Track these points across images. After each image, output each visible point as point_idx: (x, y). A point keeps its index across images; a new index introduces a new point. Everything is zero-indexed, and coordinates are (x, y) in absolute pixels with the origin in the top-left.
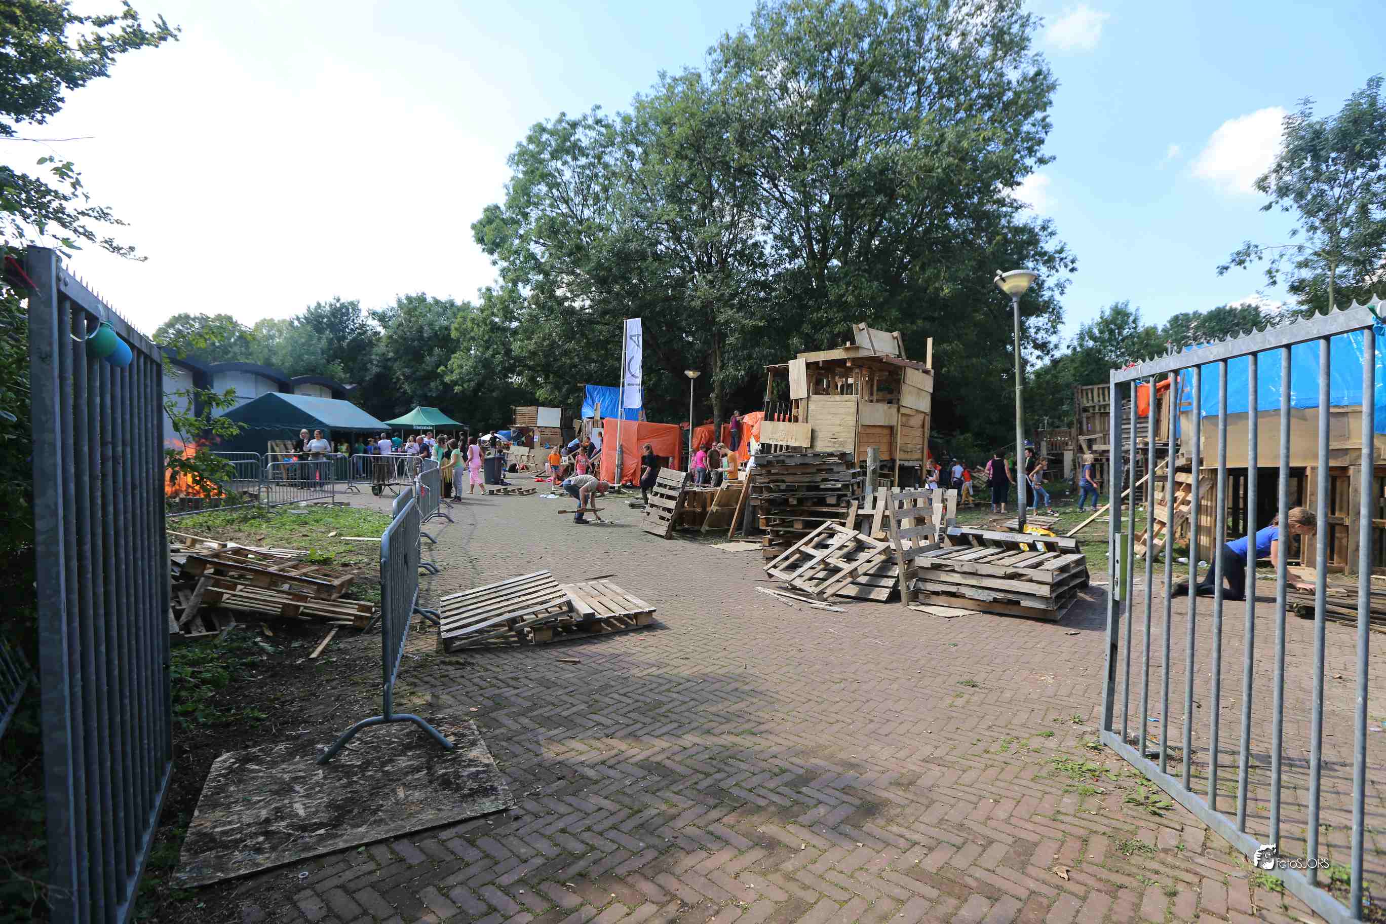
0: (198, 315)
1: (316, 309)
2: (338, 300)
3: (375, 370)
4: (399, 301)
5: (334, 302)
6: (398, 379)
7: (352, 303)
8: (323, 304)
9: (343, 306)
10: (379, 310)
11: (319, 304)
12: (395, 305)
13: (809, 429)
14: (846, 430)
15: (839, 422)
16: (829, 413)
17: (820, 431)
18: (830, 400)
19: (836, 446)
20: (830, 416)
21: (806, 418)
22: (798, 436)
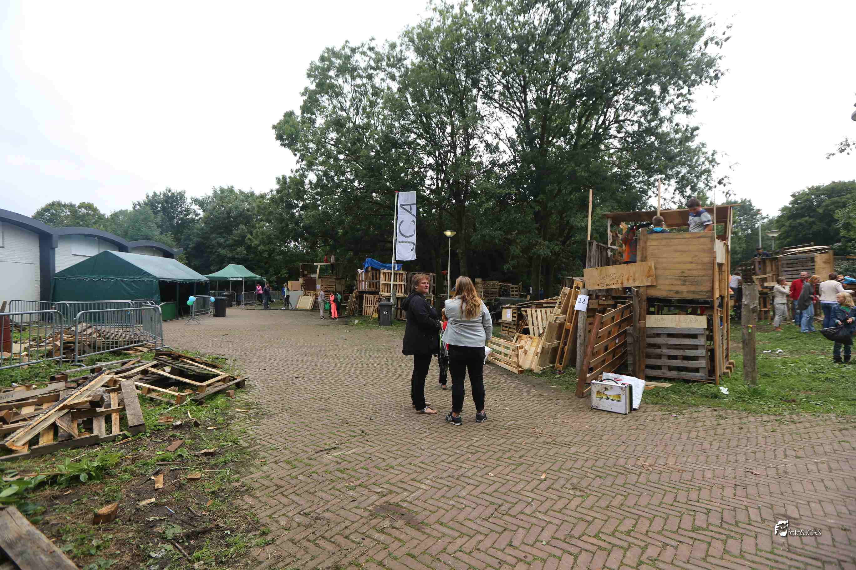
0: (67, 203)
1: (153, 196)
2: (170, 191)
4: (215, 191)
5: (166, 192)
7: (180, 193)
8: (158, 194)
10: (201, 198)
11: (155, 193)
12: (212, 195)
13: (650, 267)
14: (700, 267)
15: (690, 259)
16: (676, 251)
17: (665, 269)
18: (675, 237)
19: (687, 283)
20: (677, 254)
21: (646, 257)
22: (637, 275)
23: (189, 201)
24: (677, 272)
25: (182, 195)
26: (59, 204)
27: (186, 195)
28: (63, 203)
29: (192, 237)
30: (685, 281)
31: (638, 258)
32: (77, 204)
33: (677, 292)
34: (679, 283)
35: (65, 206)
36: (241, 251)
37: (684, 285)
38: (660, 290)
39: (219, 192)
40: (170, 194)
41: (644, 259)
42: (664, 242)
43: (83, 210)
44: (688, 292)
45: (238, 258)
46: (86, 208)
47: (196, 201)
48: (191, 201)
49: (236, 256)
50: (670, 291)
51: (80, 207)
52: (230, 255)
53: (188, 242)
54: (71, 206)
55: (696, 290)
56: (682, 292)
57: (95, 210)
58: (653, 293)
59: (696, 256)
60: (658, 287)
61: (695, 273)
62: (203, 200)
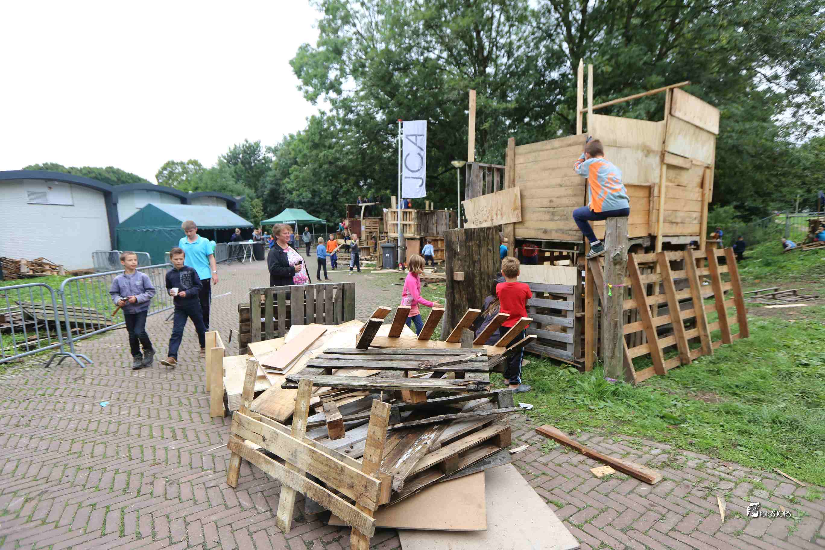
0: (179, 161)
1: (235, 149)
2: (247, 142)
4: (285, 138)
5: (245, 143)
7: (255, 143)
8: (238, 146)
9: (250, 146)
10: (273, 147)
11: (235, 145)
12: (281, 142)
13: (516, 196)
14: (570, 192)
15: (558, 181)
16: (545, 169)
17: (533, 197)
18: (545, 147)
19: (556, 218)
20: (546, 174)
21: (514, 181)
22: (504, 209)
23: (263, 150)
24: (546, 202)
25: (257, 145)
26: (173, 163)
27: (261, 145)
28: (176, 162)
29: (266, 184)
30: (553, 214)
31: (506, 183)
32: (186, 161)
33: (545, 232)
34: (547, 217)
35: (177, 164)
36: (306, 195)
37: (552, 220)
38: (528, 228)
39: (289, 138)
41: (513, 183)
42: (532, 157)
43: (191, 166)
44: (556, 231)
45: (304, 202)
46: (192, 164)
47: (269, 150)
48: (265, 150)
49: (303, 201)
50: (539, 229)
51: (188, 164)
53: (263, 189)
54: (182, 164)
55: (566, 228)
56: (551, 231)
57: (200, 165)
58: (522, 233)
59: (566, 176)
60: (527, 224)
61: (565, 201)
62: (275, 147)
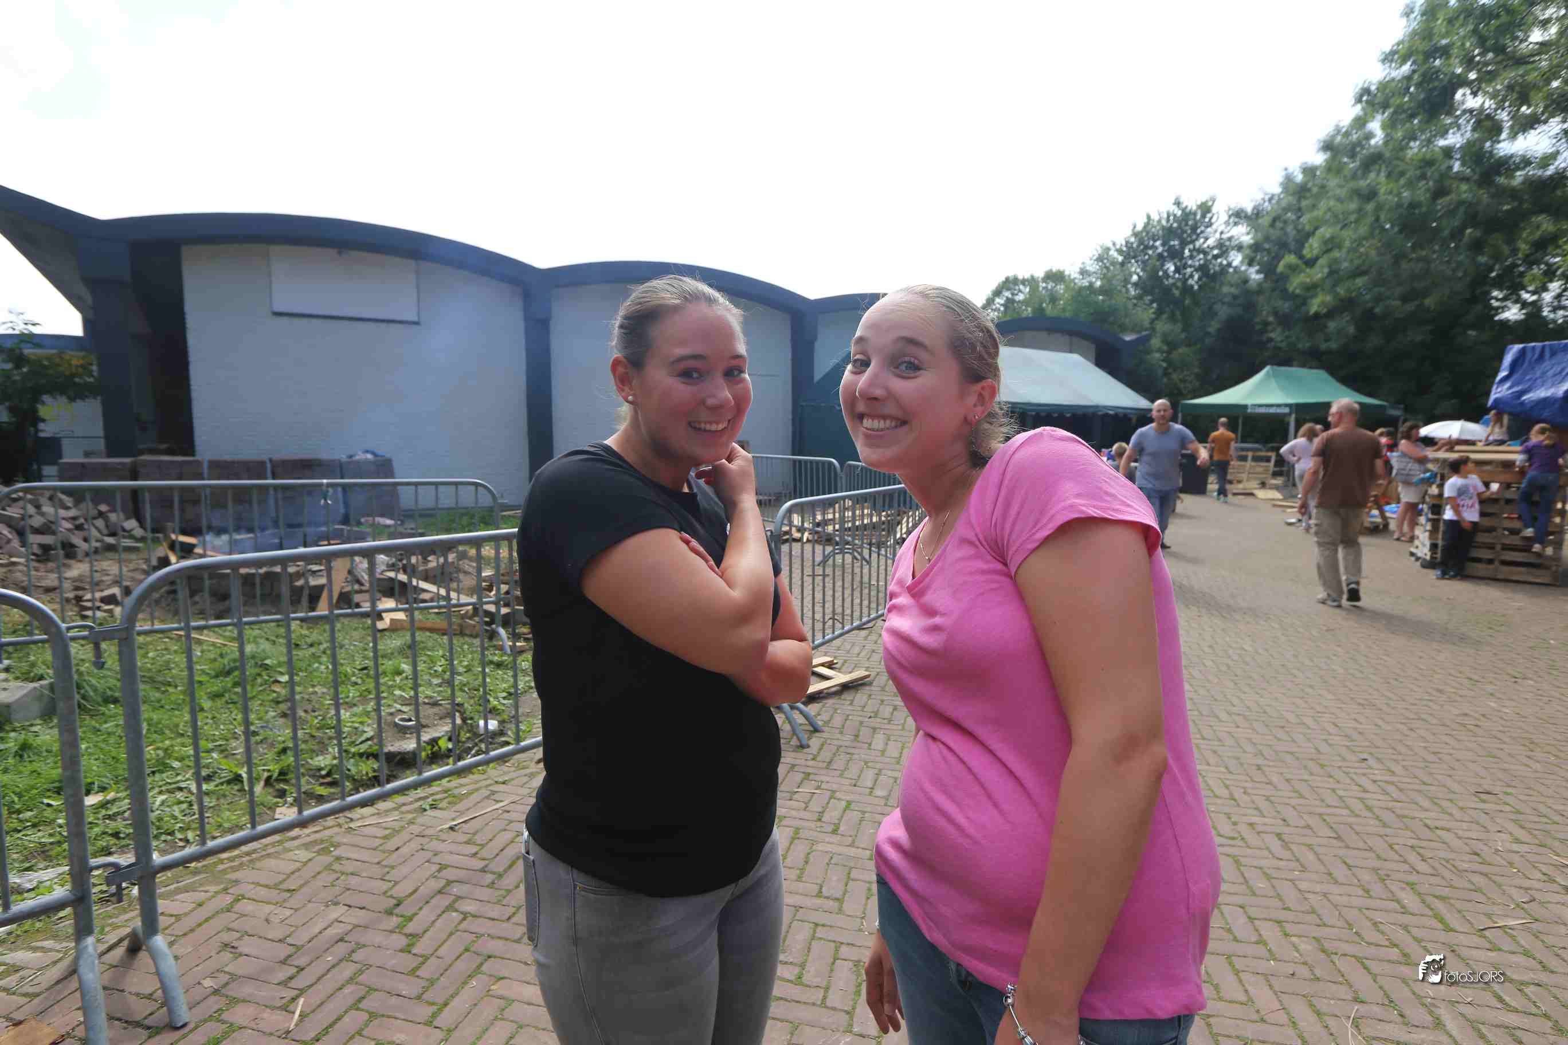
1: (1146, 225)
2: (1178, 203)
3: (1223, 312)
4: (1288, 179)
5: (1173, 208)
6: (1266, 324)
7: (1200, 207)
8: (1155, 217)
9: (1187, 215)
10: (1249, 208)
11: (1149, 217)
12: (1277, 190)
23: (1220, 220)
25: (1206, 208)
26: (1015, 280)
27: (1215, 208)
29: (1217, 307)
39: (1299, 178)
40: (1179, 213)
43: (1049, 285)
47: (1238, 215)
48: (1226, 218)
51: (1045, 280)
52: (1304, 345)
57: (1066, 281)
62: (1255, 208)
